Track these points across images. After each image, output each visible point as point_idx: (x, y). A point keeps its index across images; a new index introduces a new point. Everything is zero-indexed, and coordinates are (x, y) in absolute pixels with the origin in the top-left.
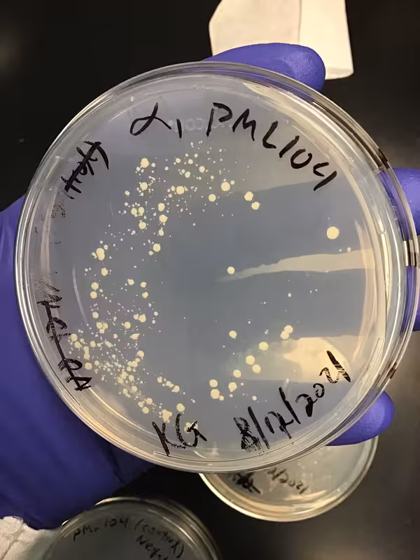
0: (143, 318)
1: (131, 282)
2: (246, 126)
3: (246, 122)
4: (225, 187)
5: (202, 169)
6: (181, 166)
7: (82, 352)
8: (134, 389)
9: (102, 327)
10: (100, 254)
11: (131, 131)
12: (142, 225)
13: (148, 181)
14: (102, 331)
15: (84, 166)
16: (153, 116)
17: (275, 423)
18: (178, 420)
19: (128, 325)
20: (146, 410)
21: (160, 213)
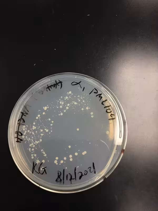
0: (47, 131)
1: (50, 119)
2: (99, 97)
3: (100, 96)
4: (87, 108)
5: (84, 101)
6: (79, 98)
7: (24, 132)
8: (33, 150)
9: (34, 128)
10: (45, 108)
11: (71, 84)
12: (61, 107)
13: (69, 97)
14: (33, 129)
15: (55, 85)
16: (79, 83)
17: (69, 177)
18: (41, 164)
19: (42, 130)
20: (33, 158)
21: (67, 106)
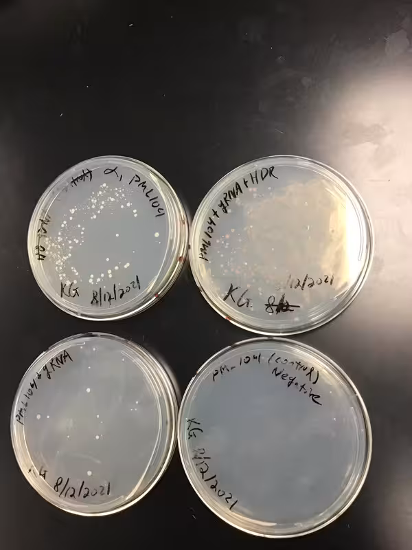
0: (77, 241)
1: (79, 226)
2: (143, 186)
3: (144, 185)
4: (128, 205)
5: (123, 195)
6: (116, 191)
7: (47, 247)
8: (61, 268)
9: (60, 239)
10: (73, 211)
12: (93, 207)
13: (102, 191)
14: (59, 241)
15: (82, 177)
16: (114, 170)
17: (107, 298)
18: (71, 285)
19: (70, 242)
20: (61, 278)
21: (101, 205)
